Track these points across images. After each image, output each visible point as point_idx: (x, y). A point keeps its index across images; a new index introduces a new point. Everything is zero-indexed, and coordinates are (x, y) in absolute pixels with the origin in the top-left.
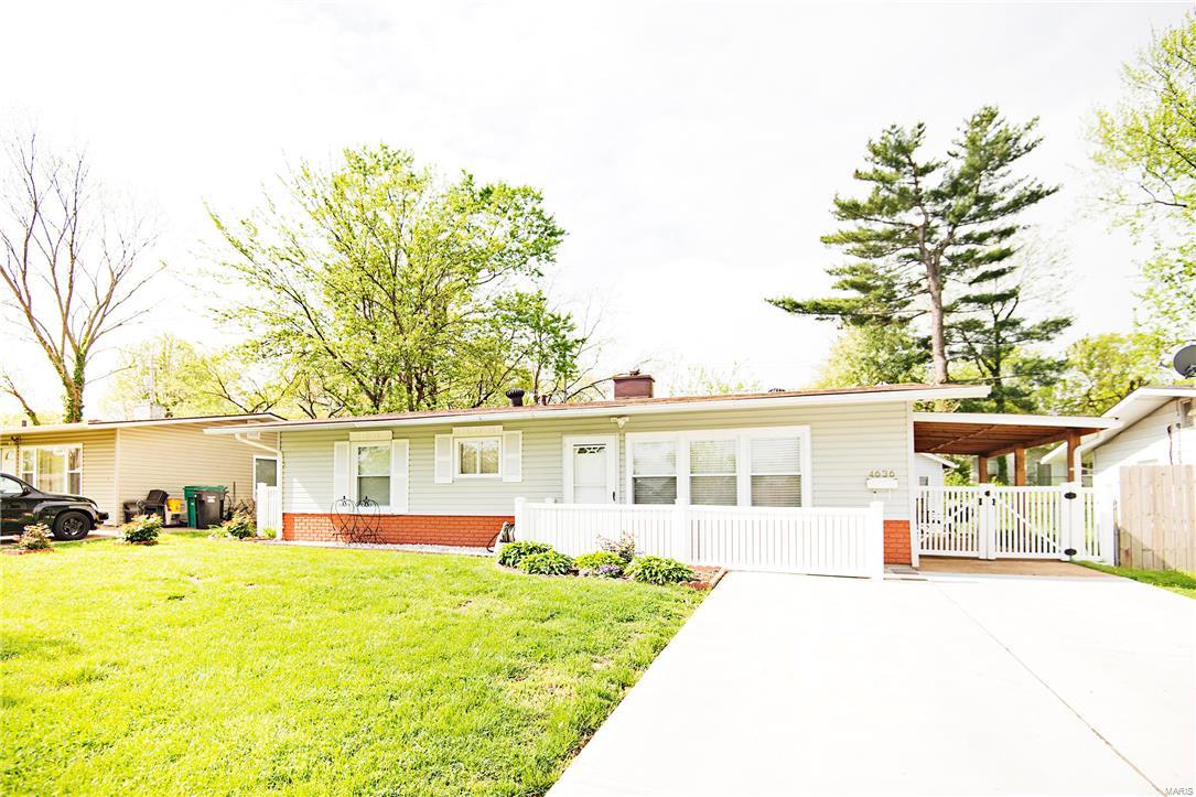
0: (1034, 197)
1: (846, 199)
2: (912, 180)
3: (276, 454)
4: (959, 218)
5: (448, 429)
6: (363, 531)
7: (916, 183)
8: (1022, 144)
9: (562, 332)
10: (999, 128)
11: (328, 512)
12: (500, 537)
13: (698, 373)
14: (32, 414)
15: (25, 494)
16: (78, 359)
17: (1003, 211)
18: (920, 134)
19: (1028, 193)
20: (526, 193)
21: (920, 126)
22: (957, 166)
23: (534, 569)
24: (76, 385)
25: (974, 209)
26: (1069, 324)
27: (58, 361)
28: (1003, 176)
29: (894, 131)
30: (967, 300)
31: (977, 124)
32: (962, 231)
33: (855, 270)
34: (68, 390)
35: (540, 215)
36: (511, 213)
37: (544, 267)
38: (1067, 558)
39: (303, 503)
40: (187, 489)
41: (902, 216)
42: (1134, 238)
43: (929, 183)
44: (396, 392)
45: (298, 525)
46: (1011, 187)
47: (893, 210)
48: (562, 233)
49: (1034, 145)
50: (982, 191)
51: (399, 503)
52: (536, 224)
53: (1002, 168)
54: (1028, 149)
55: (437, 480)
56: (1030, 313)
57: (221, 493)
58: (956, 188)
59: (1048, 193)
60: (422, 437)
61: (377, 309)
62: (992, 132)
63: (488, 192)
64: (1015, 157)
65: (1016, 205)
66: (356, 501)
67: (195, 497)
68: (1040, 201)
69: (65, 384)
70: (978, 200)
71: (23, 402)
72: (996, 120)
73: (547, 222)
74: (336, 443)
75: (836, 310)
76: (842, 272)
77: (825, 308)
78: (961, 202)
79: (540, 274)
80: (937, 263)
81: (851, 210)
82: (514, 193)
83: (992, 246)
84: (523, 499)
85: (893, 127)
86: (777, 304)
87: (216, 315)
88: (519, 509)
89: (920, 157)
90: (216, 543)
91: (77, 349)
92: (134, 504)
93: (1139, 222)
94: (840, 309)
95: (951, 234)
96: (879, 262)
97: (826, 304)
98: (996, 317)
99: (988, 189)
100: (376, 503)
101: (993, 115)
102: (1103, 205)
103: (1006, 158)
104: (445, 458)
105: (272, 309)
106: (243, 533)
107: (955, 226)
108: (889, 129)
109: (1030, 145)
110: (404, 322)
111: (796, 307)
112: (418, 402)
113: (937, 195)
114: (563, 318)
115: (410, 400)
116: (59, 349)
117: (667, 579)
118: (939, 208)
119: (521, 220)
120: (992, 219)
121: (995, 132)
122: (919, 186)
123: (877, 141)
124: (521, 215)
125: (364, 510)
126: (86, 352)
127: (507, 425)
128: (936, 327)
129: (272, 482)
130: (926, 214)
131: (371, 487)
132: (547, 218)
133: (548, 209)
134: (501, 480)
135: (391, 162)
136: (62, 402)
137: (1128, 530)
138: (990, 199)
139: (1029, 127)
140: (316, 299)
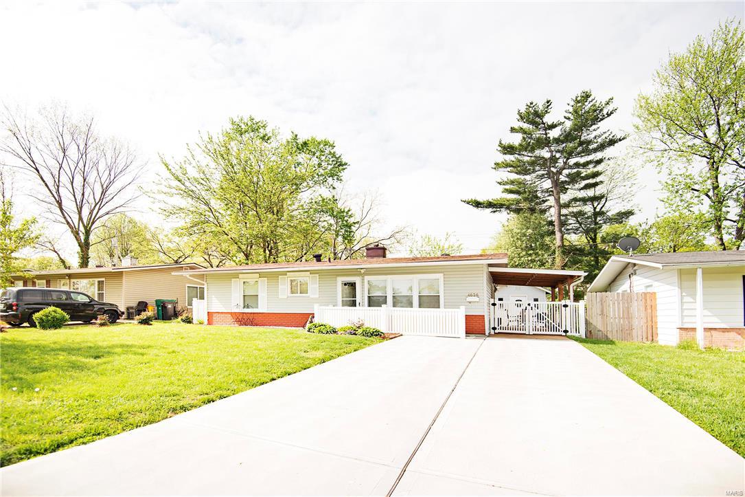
0: (612, 142)
1: (506, 142)
2: (544, 132)
3: (204, 284)
4: (570, 155)
5: (285, 273)
6: (246, 320)
7: (546, 134)
8: (605, 112)
9: (346, 219)
10: (591, 104)
11: (230, 311)
12: (308, 322)
13: (427, 240)
14: (63, 262)
15: (90, 302)
16: (86, 232)
17: (595, 150)
18: (548, 106)
19: (607, 140)
20: (326, 143)
21: (548, 102)
22: (568, 124)
23: (320, 332)
24: (85, 246)
25: (580, 149)
26: (633, 214)
27: (76, 233)
28: (594, 130)
29: (532, 106)
30: (575, 200)
31: (579, 102)
32: (572, 161)
33: (514, 182)
34: (81, 249)
35: (334, 155)
36: (318, 154)
37: (336, 184)
38: (564, 334)
39: (217, 307)
40: (157, 301)
41: (537, 152)
42: (658, 169)
43: (554, 134)
44: (258, 253)
45: (215, 318)
46: (599, 136)
47: (532, 150)
48: (346, 164)
49: (612, 113)
50: (583, 138)
51: (263, 307)
52: (332, 159)
53: (593, 126)
54: (609, 115)
55: (280, 297)
56: (613, 207)
57: (175, 303)
58: (568, 137)
59: (620, 140)
60: (273, 276)
61: (247, 209)
62: (588, 106)
63: (305, 144)
64: (602, 119)
65: (602, 147)
66: (243, 306)
67: (161, 305)
68: (616, 144)
69: (79, 245)
70: (581, 144)
71: (59, 255)
72: (590, 99)
73: (337, 158)
74: (233, 279)
75: (501, 206)
76: (506, 183)
77: (495, 205)
78: (571, 145)
79: (334, 188)
80: (558, 179)
81: (508, 149)
82: (319, 143)
83: (591, 169)
84: (318, 305)
85: (531, 103)
86: (468, 203)
87: (165, 213)
88: (316, 309)
89: (548, 119)
90: (175, 326)
91: (85, 227)
92: (132, 308)
93: (663, 160)
94: (504, 205)
95: (565, 163)
96: (528, 177)
97: (496, 202)
98: (595, 208)
99: (586, 138)
100: (253, 308)
101: (588, 96)
102: (641, 151)
103: (596, 120)
104: (284, 286)
105: (194, 209)
106: (188, 321)
107: (568, 159)
108: (529, 104)
109: (609, 112)
110: (262, 217)
111: (478, 204)
112: (269, 257)
113: (557, 141)
114: (346, 210)
115: (265, 257)
116: (77, 227)
117: (372, 335)
118: (560, 148)
119: (323, 158)
120: (589, 155)
121: (589, 105)
122: (548, 136)
123: (523, 110)
124: (323, 155)
125: (246, 310)
126: (90, 228)
127: (312, 272)
128: (556, 215)
129: (202, 298)
130: (551, 152)
131: (249, 299)
132: (337, 156)
133: (338, 151)
134: (309, 297)
135: (255, 127)
136: (77, 255)
137: (591, 321)
138: (589, 142)
139: (608, 103)
140: (216, 204)
